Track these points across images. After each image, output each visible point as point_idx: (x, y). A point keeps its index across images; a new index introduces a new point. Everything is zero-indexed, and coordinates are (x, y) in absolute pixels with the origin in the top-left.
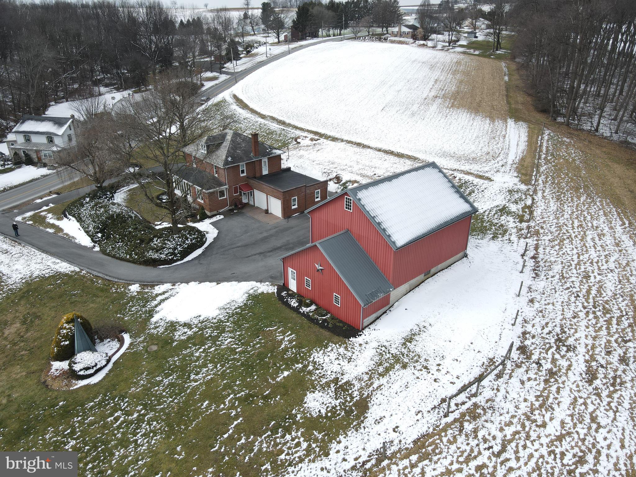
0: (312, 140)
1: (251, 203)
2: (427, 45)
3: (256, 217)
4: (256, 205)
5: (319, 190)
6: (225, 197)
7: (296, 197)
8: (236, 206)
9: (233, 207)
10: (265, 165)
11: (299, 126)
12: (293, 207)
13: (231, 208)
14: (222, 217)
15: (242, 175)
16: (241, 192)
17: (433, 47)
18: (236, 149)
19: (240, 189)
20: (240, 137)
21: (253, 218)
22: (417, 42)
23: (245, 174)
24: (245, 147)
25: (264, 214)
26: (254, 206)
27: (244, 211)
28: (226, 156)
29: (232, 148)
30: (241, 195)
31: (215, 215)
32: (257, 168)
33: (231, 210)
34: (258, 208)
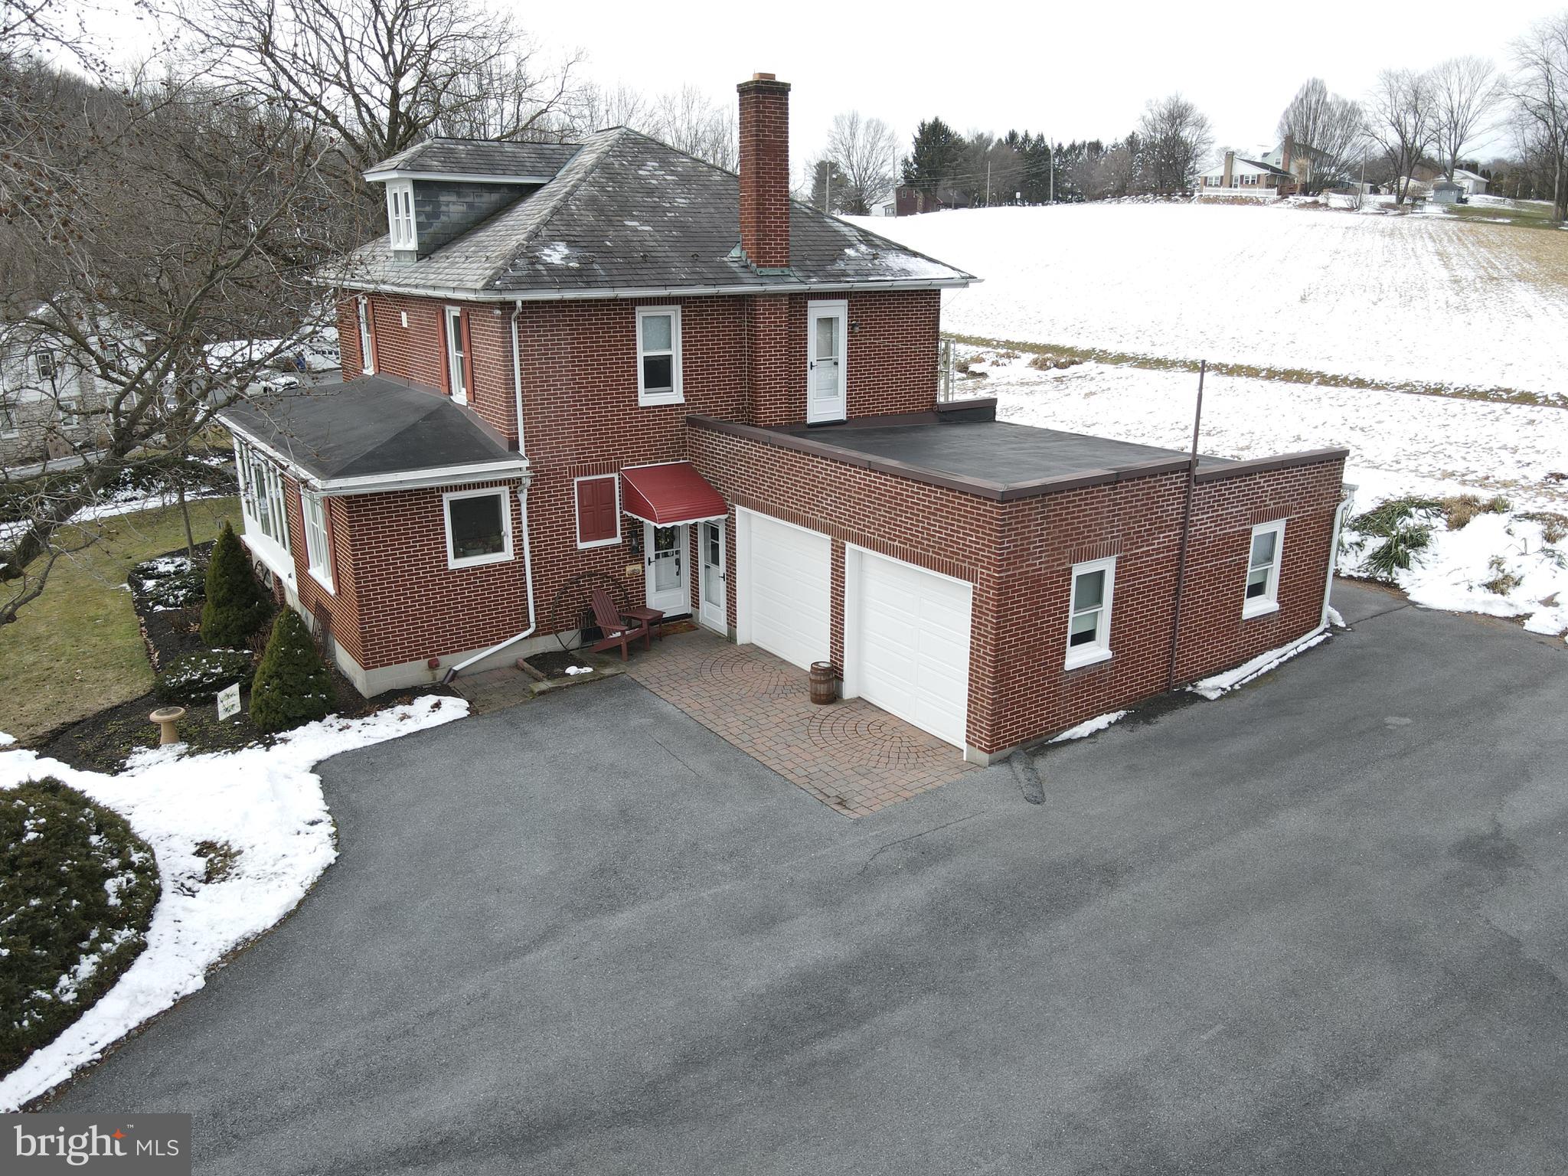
0: (1041, 365)
1: (713, 616)
2: (1326, 205)
3: (731, 726)
4: (742, 638)
5: (1278, 526)
6: (507, 555)
7: (1108, 565)
8: (592, 633)
9: (570, 639)
10: (830, 347)
11: (966, 334)
12: (1077, 657)
13: (548, 644)
14: (454, 708)
15: (648, 398)
16: (634, 531)
17: (1350, 209)
18: (626, 210)
19: (632, 501)
20: (664, 164)
21: (708, 740)
22: (1291, 198)
23: (674, 395)
24: (693, 210)
25: (803, 704)
26: (731, 638)
27: (646, 670)
28: (535, 235)
29: (592, 201)
30: (635, 552)
31: (407, 695)
32: (770, 359)
33: (548, 664)
34: (755, 653)
